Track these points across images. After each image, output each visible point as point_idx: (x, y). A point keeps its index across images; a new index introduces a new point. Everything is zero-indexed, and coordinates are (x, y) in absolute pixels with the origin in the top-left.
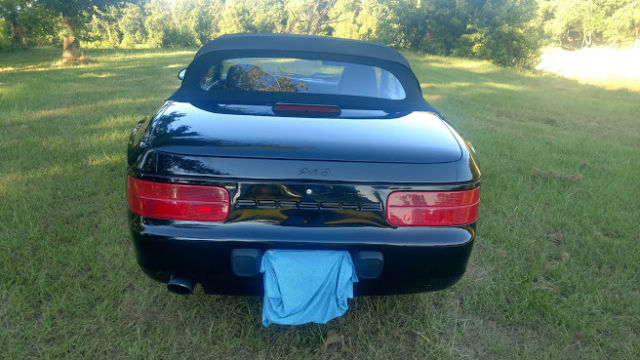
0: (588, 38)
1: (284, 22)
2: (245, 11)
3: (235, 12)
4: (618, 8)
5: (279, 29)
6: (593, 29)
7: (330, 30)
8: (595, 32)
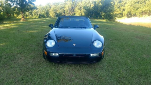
0: (133, 15)
1: (64, 13)
2: (55, 10)
3: (53, 10)
4: (139, 8)
5: (63, 14)
6: (134, 13)
7: (75, 14)
8: (134, 14)
